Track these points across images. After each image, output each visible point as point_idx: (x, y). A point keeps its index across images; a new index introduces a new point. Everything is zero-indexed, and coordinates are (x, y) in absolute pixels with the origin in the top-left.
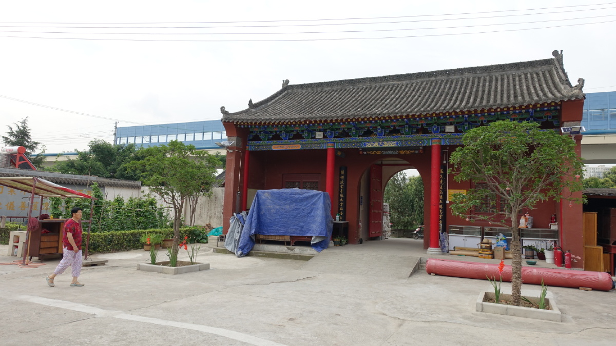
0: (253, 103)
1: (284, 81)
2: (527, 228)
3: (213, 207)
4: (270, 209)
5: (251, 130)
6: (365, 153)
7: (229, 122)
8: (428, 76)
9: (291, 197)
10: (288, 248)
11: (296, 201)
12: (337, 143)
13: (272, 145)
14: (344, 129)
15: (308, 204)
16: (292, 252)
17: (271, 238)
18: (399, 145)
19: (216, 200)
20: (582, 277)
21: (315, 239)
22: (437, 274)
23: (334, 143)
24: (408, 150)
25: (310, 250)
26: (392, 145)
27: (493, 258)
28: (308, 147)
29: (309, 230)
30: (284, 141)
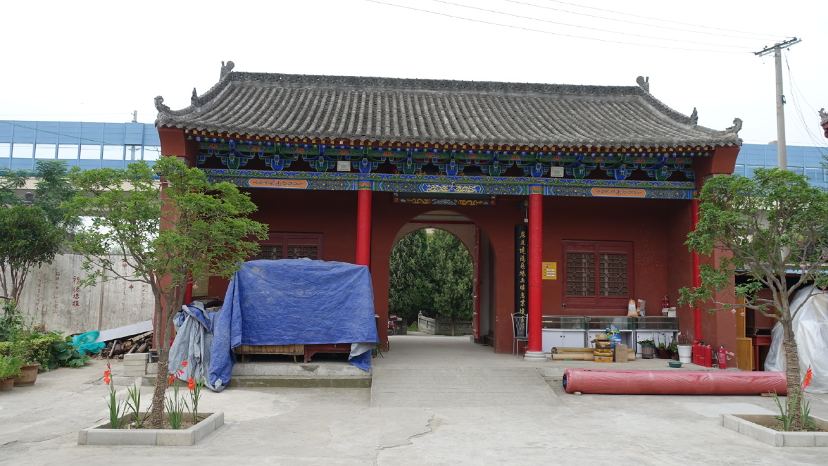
0: (199, 95)
1: (223, 63)
2: (640, 315)
3: (50, 292)
4: (265, 297)
5: (202, 148)
6: (403, 201)
7: (174, 127)
8: (477, 87)
9: (306, 275)
10: (303, 367)
11: (317, 282)
12: (376, 181)
13: (247, 178)
14: (388, 159)
15: (338, 287)
16: (312, 374)
17: (264, 352)
18: (481, 192)
19: (57, 279)
20: (765, 380)
21: (357, 348)
22: (583, 393)
23: (372, 181)
24: (473, 200)
25: (348, 368)
26: (469, 192)
27: (614, 360)
28: (323, 186)
29: (343, 333)
30: (274, 173)
